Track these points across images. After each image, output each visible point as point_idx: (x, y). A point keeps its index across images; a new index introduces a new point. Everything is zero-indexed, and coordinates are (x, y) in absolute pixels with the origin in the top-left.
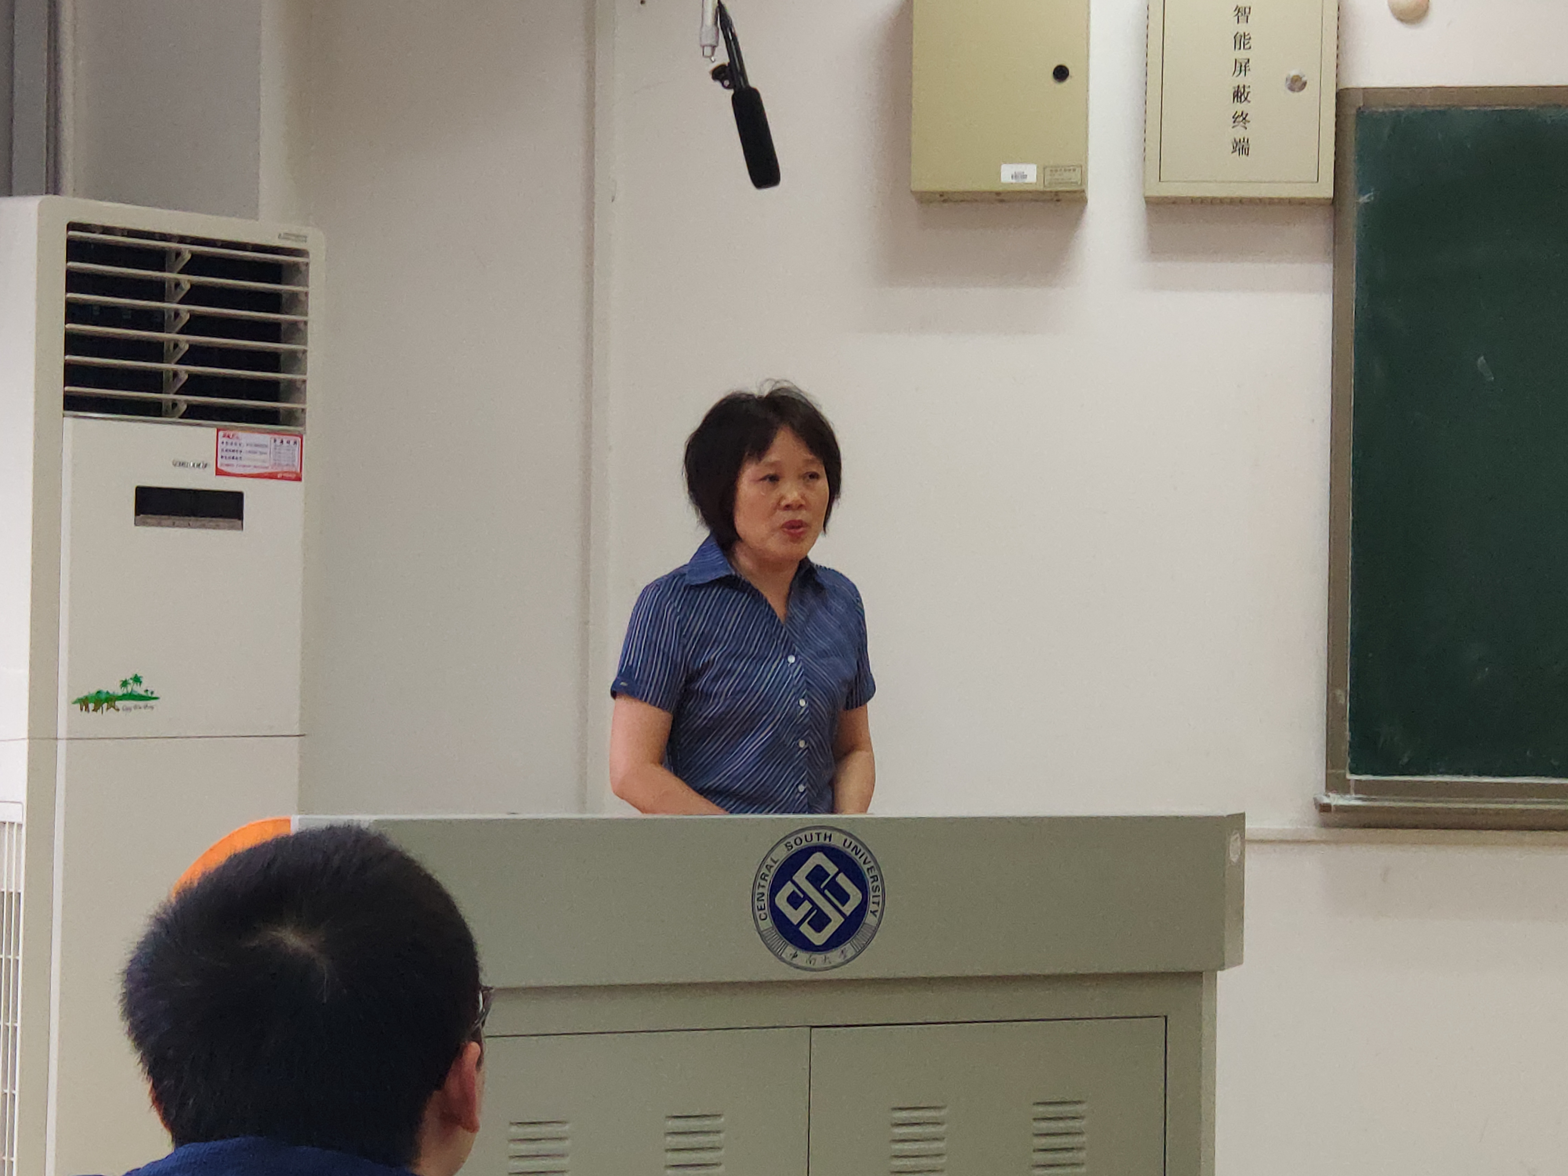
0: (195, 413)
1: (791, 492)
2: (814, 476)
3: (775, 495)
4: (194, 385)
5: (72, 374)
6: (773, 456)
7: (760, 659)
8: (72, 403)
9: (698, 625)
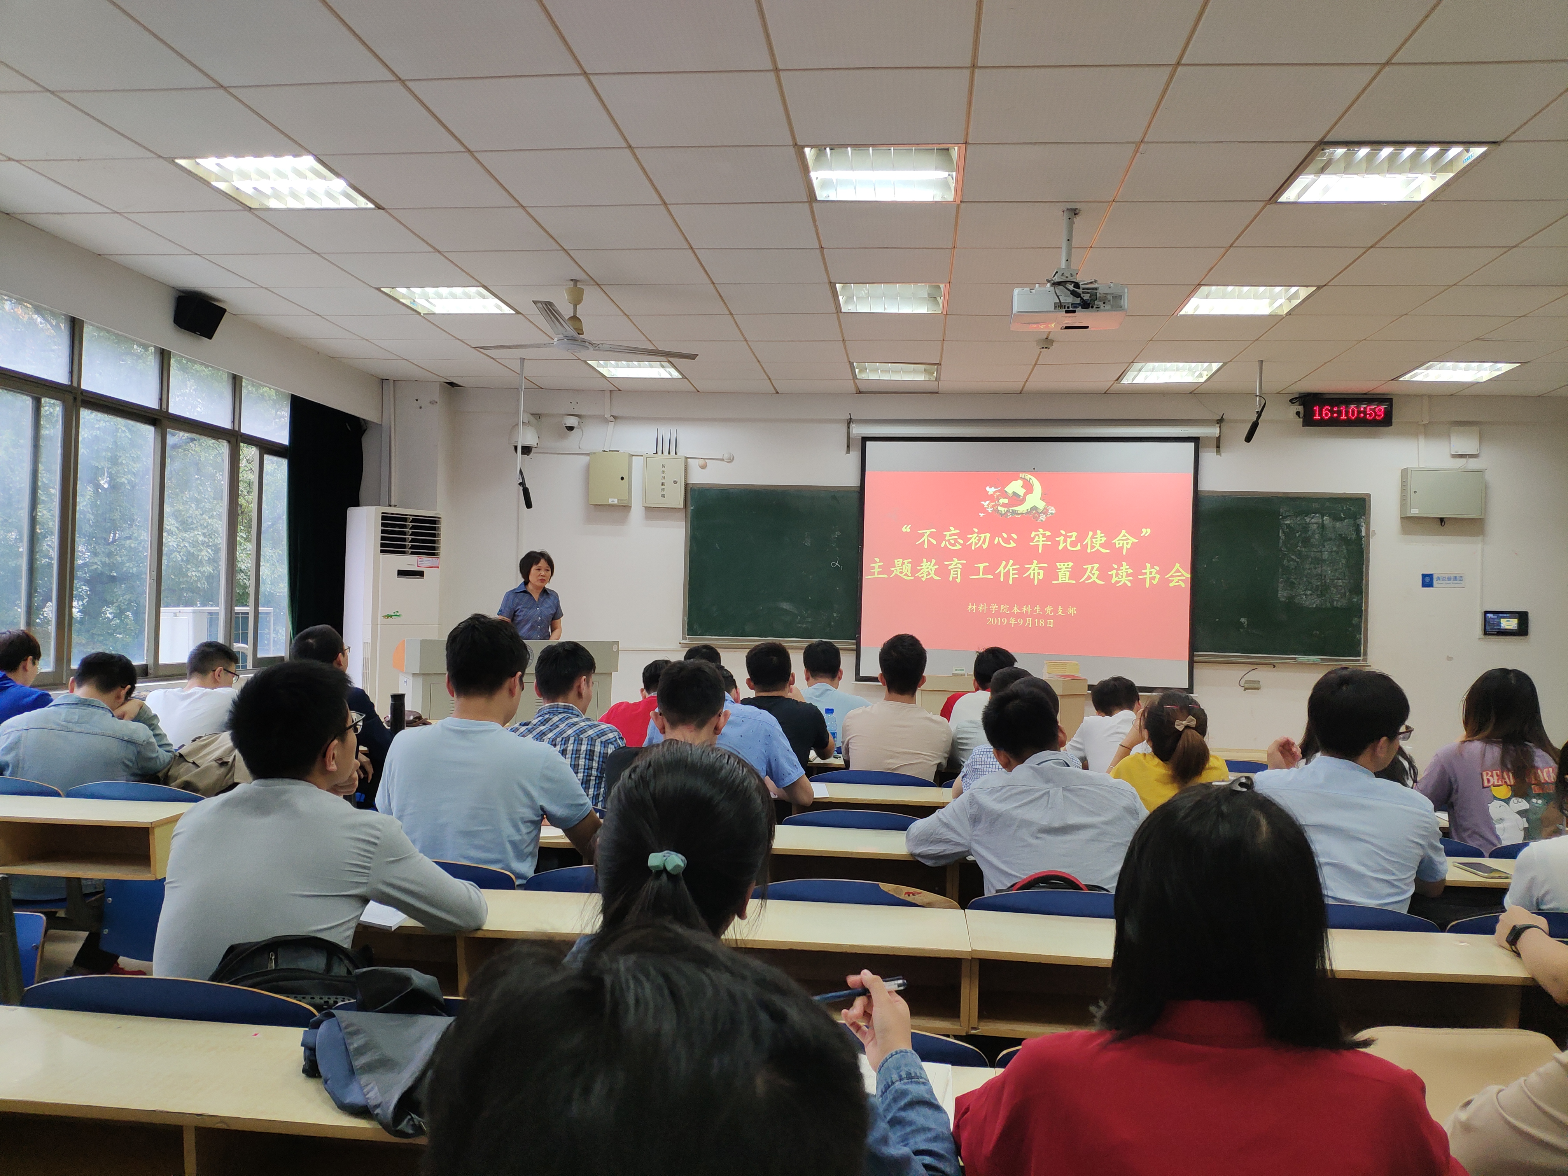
0: (412, 553)
1: (543, 573)
2: (548, 570)
3: (539, 573)
4: (412, 547)
5: (382, 545)
6: (539, 565)
7: (530, 608)
8: (382, 551)
9: (517, 600)
